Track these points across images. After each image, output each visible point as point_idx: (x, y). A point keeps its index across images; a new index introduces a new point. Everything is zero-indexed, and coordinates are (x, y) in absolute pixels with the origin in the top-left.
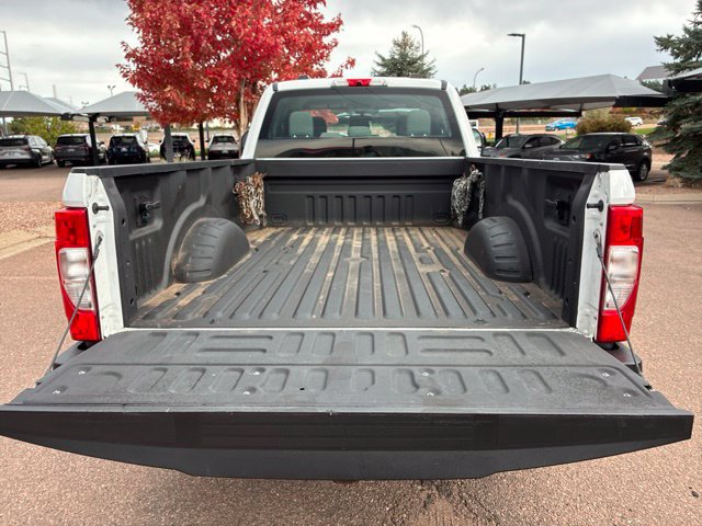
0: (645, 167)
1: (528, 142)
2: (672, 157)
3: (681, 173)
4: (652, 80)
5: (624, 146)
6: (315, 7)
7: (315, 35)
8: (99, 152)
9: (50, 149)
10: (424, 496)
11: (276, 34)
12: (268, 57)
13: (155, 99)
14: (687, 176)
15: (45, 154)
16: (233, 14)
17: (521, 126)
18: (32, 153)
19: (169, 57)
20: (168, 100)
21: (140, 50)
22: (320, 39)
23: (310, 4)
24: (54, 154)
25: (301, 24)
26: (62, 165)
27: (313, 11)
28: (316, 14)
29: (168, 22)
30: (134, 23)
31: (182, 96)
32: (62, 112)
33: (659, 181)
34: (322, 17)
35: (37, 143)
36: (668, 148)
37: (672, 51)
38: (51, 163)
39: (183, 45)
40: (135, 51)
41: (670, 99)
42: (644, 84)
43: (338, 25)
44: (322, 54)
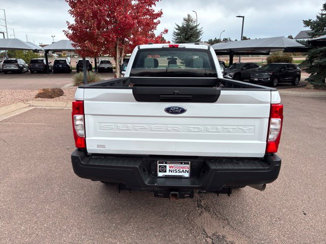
0: (297, 79)
1: (244, 67)
2: (310, 75)
3: (313, 83)
4: (302, 40)
5: (288, 69)
6: (151, 7)
7: (150, 18)
8: (49, 67)
9: (27, 65)
10: (199, 211)
11: (134, 18)
12: (130, 28)
13: (79, 46)
14: (316, 84)
15: (24, 67)
16: (115, 9)
17: (241, 58)
18: (19, 67)
19: (87, 28)
20: (86, 47)
21: (74, 25)
22: (152, 20)
23: (148, 5)
24: (29, 68)
25: (145, 14)
26: (32, 72)
27: (150, 8)
28: (151, 10)
29: (87, 13)
30: (71, 13)
31: (92, 45)
32: (34, 49)
33: (303, 86)
34: (154, 11)
35: (21, 62)
36: (308, 71)
37: (311, 27)
38: (27, 71)
39: (93, 23)
40: (73, 25)
41: (310, 49)
42: (298, 42)
43: (161, 14)
44: (153, 27)
